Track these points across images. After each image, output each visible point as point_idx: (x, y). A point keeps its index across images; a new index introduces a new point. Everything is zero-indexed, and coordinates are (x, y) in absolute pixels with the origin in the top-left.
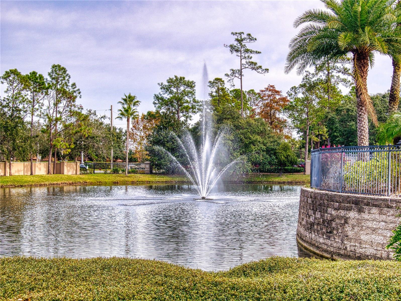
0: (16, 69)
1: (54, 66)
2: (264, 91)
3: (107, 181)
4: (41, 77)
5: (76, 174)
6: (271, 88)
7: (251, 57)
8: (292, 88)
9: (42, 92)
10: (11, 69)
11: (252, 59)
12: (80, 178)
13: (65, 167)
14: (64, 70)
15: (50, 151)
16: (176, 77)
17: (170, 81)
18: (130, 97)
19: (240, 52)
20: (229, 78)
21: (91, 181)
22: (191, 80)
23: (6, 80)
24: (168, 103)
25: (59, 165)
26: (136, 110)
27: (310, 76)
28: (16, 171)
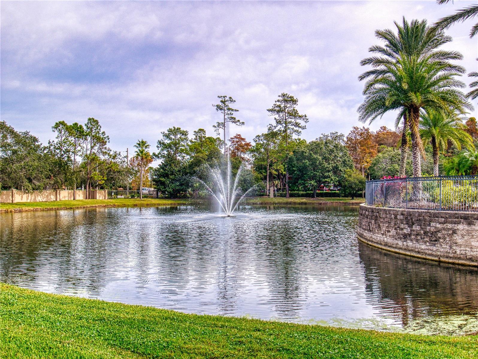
0: (63, 121)
1: (90, 119)
2: (233, 138)
3: (129, 204)
4: (81, 127)
5: (105, 199)
6: (239, 137)
7: (232, 114)
8: (257, 136)
9: (83, 138)
10: (60, 121)
11: (233, 115)
12: (110, 202)
13: (97, 194)
14: (97, 122)
15: (87, 182)
16: (174, 127)
17: (170, 131)
18: (142, 142)
19: (223, 110)
20: (216, 129)
21: (118, 204)
22: (185, 130)
23: (57, 129)
24: (168, 147)
25: (93, 192)
26: (148, 152)
27: (273, 128)
28: (63, 197)
